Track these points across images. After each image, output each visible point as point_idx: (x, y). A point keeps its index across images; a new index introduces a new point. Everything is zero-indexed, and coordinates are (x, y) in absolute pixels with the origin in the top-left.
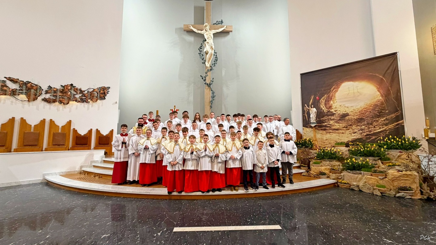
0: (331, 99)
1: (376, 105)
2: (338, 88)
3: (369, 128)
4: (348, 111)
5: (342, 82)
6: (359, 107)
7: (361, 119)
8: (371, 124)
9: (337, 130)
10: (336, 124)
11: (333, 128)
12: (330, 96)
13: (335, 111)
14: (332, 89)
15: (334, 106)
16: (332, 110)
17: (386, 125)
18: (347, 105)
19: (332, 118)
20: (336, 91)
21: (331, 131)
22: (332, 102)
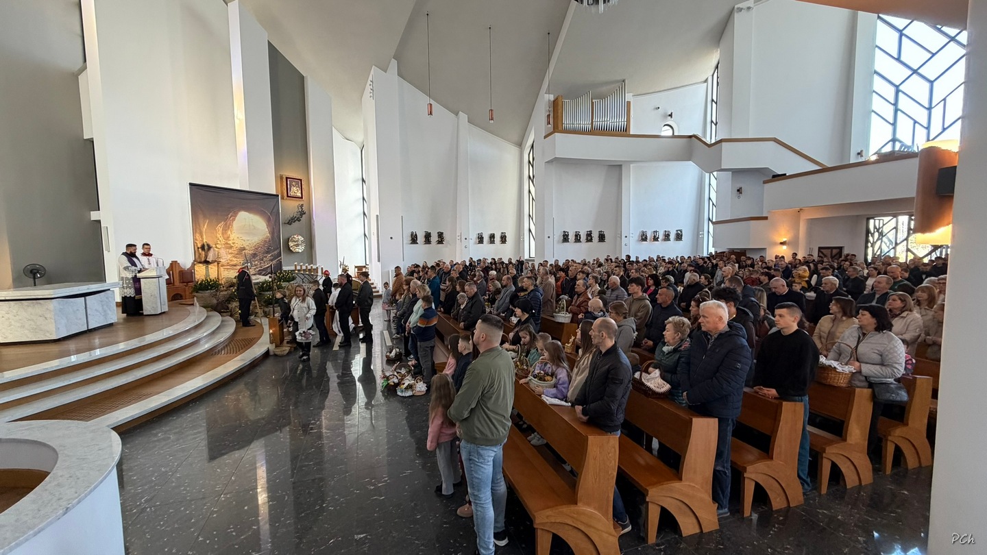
0: (229, 228)
1: (265, 241)
2: (236, 216)
3: (261, 263)
4: (245, 244)
5: (239, 211)
6: (253, 241)
7: (255, 254)
8: (262, 260)
9: (235, 266)
10: (234, 259)
11: (231, 263)
12: (228, 224)
13: (233, 243)
14: (229, 216)
15: (232, 236)
16: (230, 242)
17: (272, 260)
18: (244, 238)
19: (230, 251)
20: (234, 220)
21: (228, 267)
22: (229, 232)
